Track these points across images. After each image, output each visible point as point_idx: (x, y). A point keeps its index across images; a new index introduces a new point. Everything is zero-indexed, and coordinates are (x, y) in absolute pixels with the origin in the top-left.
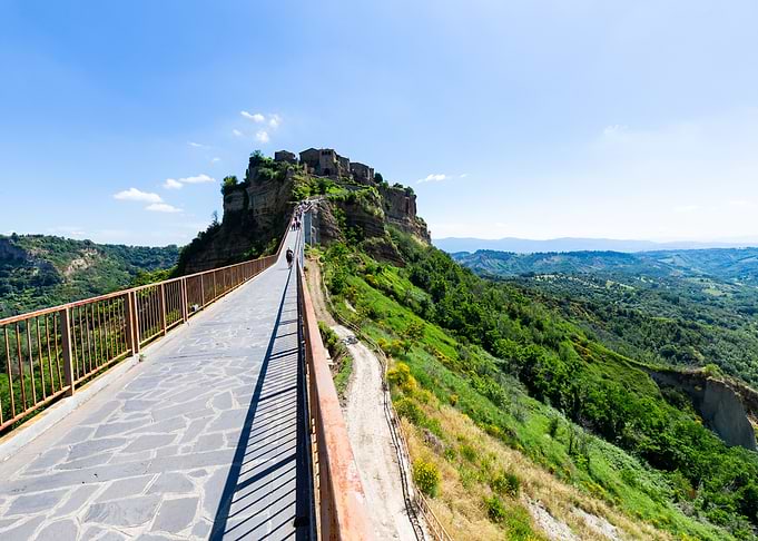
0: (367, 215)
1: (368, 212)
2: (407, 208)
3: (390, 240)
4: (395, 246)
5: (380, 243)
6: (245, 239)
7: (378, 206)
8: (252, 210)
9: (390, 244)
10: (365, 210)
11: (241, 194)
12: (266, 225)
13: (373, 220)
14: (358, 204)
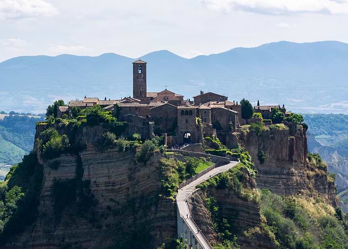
0: (240, 201)
1: (242, 198)
2: (291, 154)
3: (267, 228)
4: (272, 235)
5: (255, 234)
6: (84, 221)
7: (252, 186)
8: (88, 182)
9: (267, 235)
10: (238, 195)
11: (73, 159)
12: (112, 204)
13: (247, 207)
14: (231, 188)
